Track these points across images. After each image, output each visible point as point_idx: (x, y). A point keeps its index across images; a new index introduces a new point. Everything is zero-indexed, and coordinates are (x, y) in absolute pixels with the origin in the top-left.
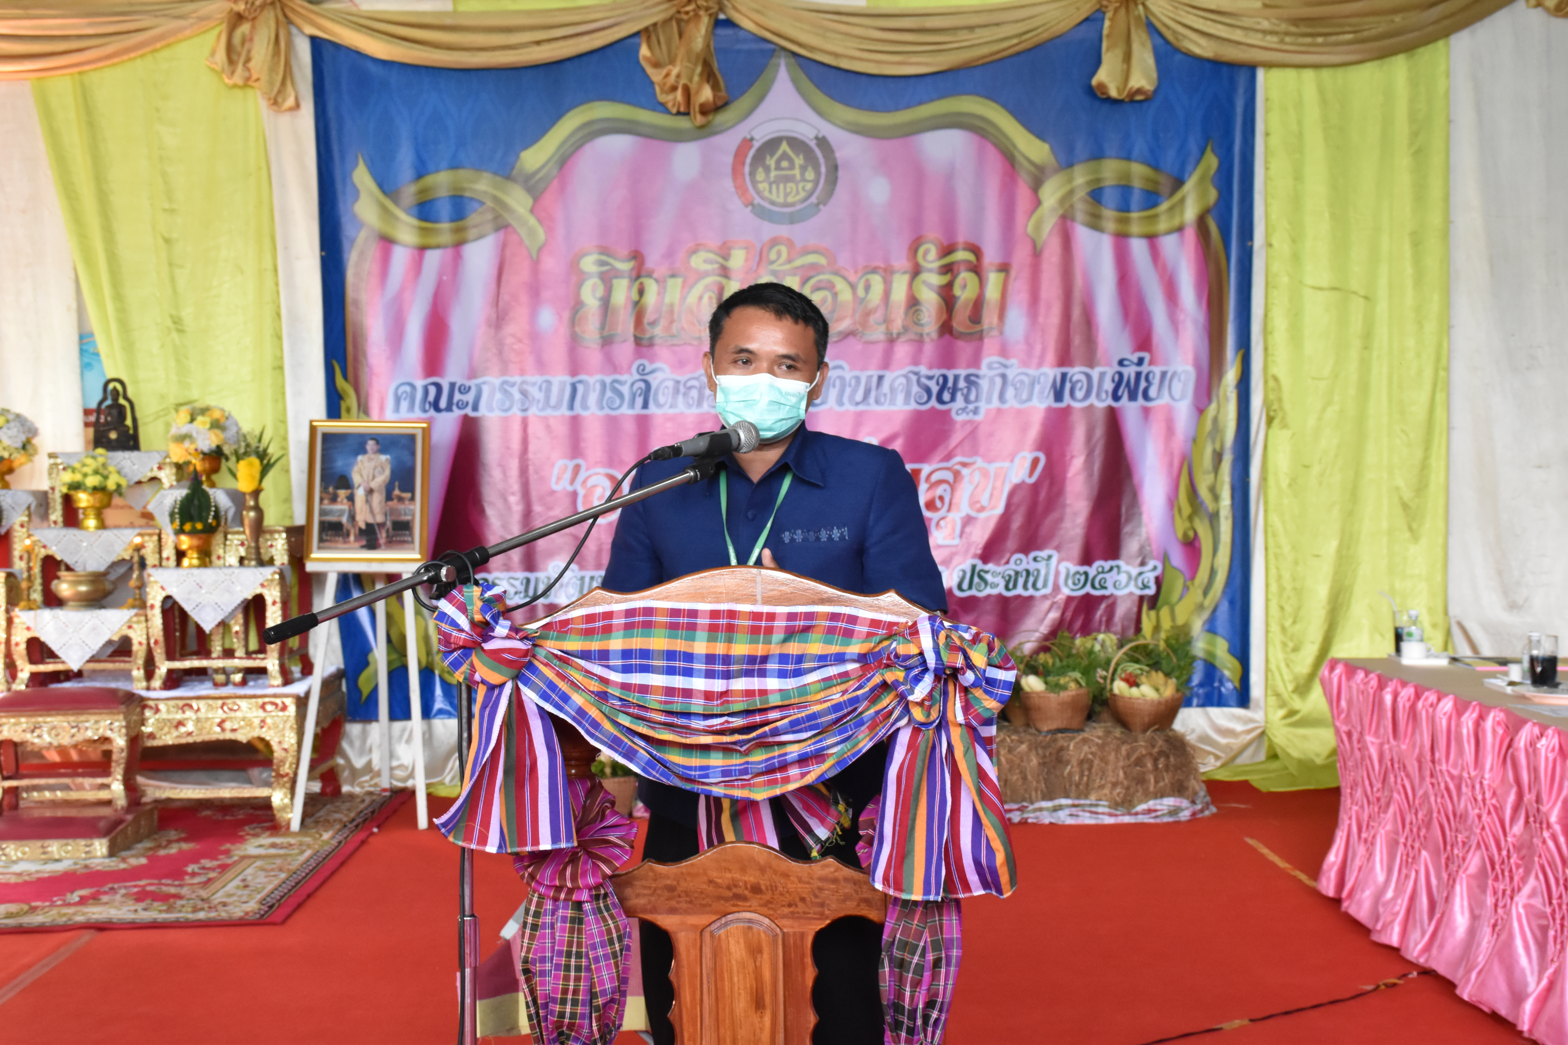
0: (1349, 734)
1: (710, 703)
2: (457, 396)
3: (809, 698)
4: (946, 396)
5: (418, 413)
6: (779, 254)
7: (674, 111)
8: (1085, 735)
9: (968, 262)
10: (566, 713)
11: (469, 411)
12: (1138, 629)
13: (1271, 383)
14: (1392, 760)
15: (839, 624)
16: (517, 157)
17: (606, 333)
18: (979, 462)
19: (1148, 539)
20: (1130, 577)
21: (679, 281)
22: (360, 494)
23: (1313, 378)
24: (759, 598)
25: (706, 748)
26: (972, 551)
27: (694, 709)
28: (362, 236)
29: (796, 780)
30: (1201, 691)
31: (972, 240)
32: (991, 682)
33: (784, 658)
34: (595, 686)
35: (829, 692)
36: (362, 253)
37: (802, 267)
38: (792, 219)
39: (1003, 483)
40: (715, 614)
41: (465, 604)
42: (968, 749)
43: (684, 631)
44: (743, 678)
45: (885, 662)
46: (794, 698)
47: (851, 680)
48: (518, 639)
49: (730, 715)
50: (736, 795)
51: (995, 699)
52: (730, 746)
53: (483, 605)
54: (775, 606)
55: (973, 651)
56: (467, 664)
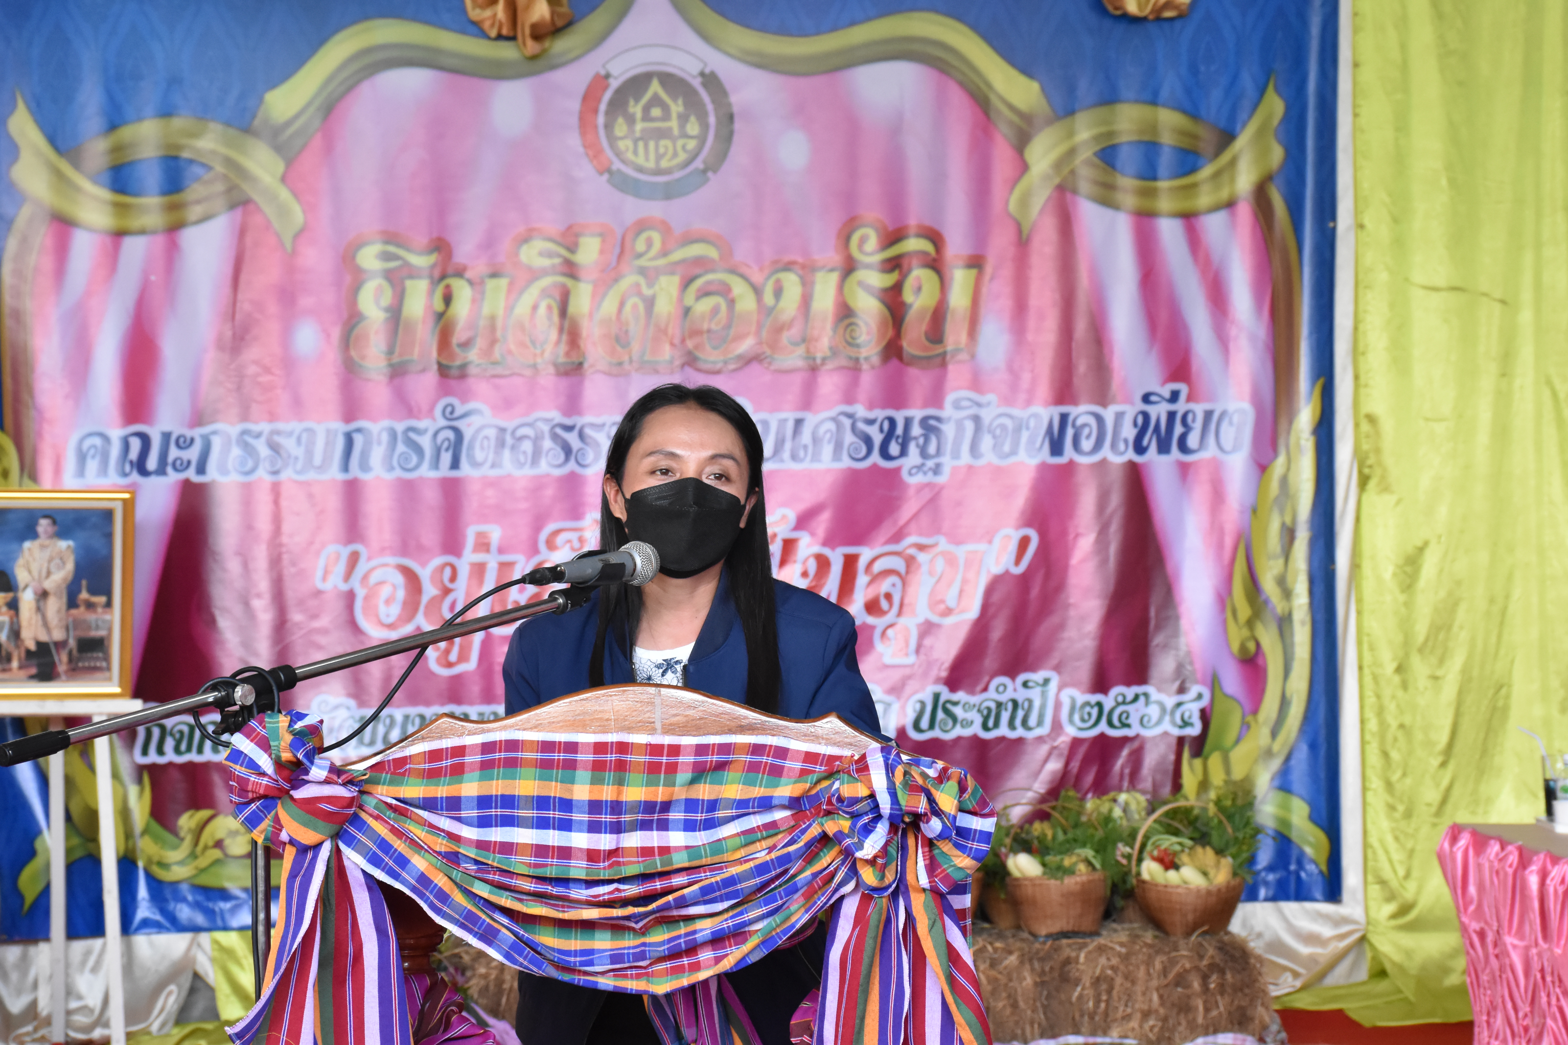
0: (1482, 935)
1: (595, 865)
2: (174, 453)
3: (727, 857)
4: (894, 449)
5: (113, 478)
6: (649, 243)
7: (493, 33)
8: (1101, 941)
9: (925, 254)
10: (404, 882)
11: (191, 474)
12: (1177, 787)
13: (1365, 427)
14: (1542, 971)
15: (764, 759)
16: (261, 100)
17: (396, 359)
18: (943, 544)
19: (1189, 653)
20: (1163, 710)
21: (503, 282)
22: (27, 598)
23: (1427, 420)
24: (658, 725)
25: (588, 926)
26: (934, 673)
27: (574, 874)
28: (24, 214)
29: (708, 967)
30: (1271, 877)
31: (928, 222)
32: (963, 833)
33: (691, 805)
34: (442, 845)
35: (752, 848)
36: (24, 240)
37: (683, 261)
38: (669, 192)
39: (978, 573)
40: (600, 748)
41: (267, 738)
42: (934, 922)
43: (560, 771)
44: (638, 832)
45: (825, 807)
46: (706, 857)
47: (781, 832)
48: (340, 784)
49: (621, 881)
50: (629, 987)
51: (969, 856)
52: (622, 922)
53: (292, 740)
54: (679, 735)
55: (939, 793)
56: (269, 819)
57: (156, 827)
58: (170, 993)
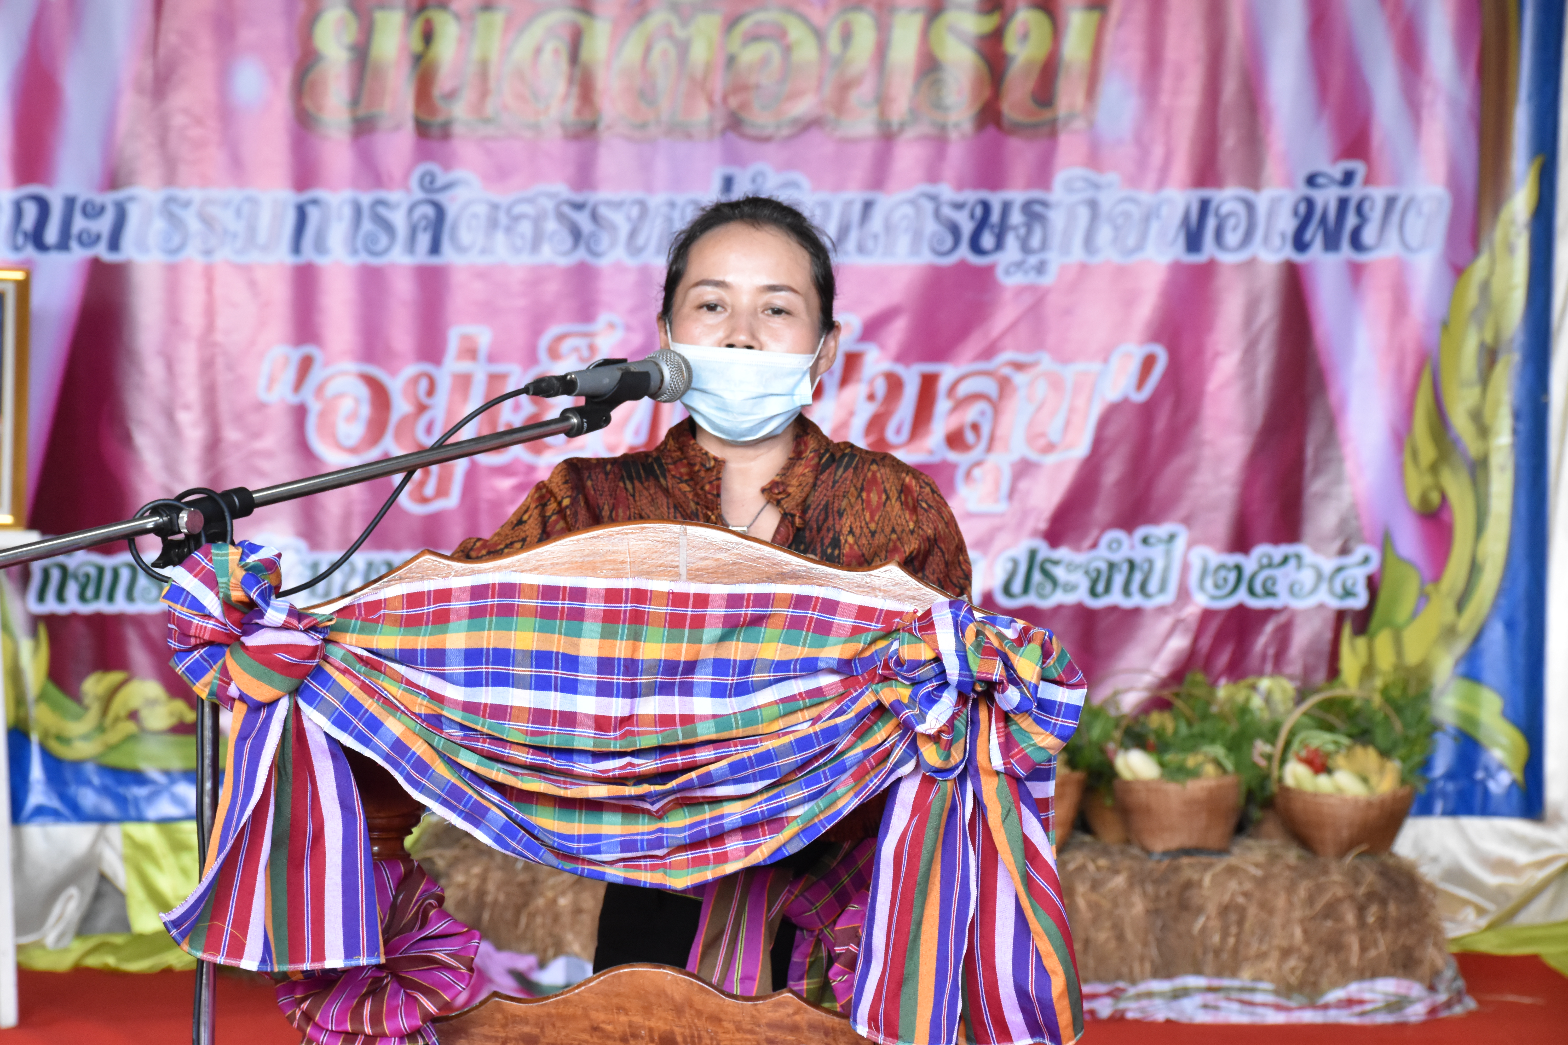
1: (604, 735)
2: (79, 223)
3: (762, 728)
4: (987, 240)
5: (4, 253)
8: (1232, 860)
10: (376, 749)
11: (102, 251)
12: (1334, 672)
15: (809, 613)
17: (362, 112)
18: (1046, 362)
19: (1354, 506)
20: (1319, 576)
21: (498, 17)
24: (683, 571)
25: (594, 806)
26: (1031, 524)
27: (579, 744)
29: (737, 858)
30: (1450, 787)
32: (1046, 706)
33: (720, 666)
34: (422, 706)
35: (792, 719)
39: (1090, 400)
40: (613, 595)
41: (214, 573)
42: (1009, 811)
43: (564, 622)
44: (657, 697)
45: (880, 672)
46: (737, 728)
47: (827, 701)
48: (301, 631)
49: (635, 753)
50: (643, 880)
51: (1052, 733)
52: (635, 803)
53: (244, 577)
54: (708, 583)
55: (1018, 657)
56: (215, 671)
57: (54, 692)
58: (70, 898)
